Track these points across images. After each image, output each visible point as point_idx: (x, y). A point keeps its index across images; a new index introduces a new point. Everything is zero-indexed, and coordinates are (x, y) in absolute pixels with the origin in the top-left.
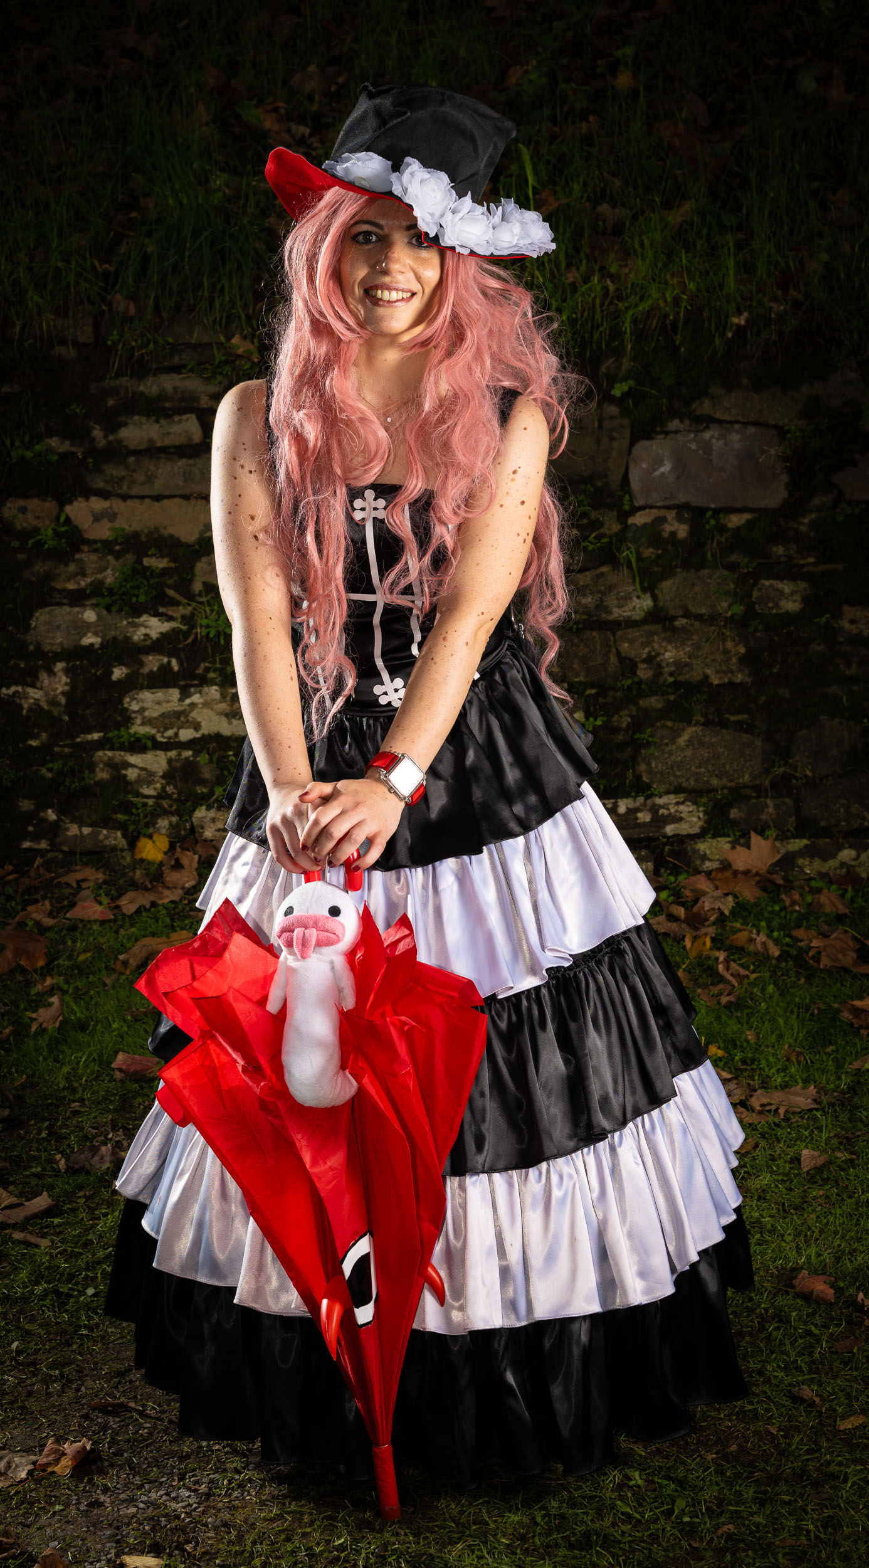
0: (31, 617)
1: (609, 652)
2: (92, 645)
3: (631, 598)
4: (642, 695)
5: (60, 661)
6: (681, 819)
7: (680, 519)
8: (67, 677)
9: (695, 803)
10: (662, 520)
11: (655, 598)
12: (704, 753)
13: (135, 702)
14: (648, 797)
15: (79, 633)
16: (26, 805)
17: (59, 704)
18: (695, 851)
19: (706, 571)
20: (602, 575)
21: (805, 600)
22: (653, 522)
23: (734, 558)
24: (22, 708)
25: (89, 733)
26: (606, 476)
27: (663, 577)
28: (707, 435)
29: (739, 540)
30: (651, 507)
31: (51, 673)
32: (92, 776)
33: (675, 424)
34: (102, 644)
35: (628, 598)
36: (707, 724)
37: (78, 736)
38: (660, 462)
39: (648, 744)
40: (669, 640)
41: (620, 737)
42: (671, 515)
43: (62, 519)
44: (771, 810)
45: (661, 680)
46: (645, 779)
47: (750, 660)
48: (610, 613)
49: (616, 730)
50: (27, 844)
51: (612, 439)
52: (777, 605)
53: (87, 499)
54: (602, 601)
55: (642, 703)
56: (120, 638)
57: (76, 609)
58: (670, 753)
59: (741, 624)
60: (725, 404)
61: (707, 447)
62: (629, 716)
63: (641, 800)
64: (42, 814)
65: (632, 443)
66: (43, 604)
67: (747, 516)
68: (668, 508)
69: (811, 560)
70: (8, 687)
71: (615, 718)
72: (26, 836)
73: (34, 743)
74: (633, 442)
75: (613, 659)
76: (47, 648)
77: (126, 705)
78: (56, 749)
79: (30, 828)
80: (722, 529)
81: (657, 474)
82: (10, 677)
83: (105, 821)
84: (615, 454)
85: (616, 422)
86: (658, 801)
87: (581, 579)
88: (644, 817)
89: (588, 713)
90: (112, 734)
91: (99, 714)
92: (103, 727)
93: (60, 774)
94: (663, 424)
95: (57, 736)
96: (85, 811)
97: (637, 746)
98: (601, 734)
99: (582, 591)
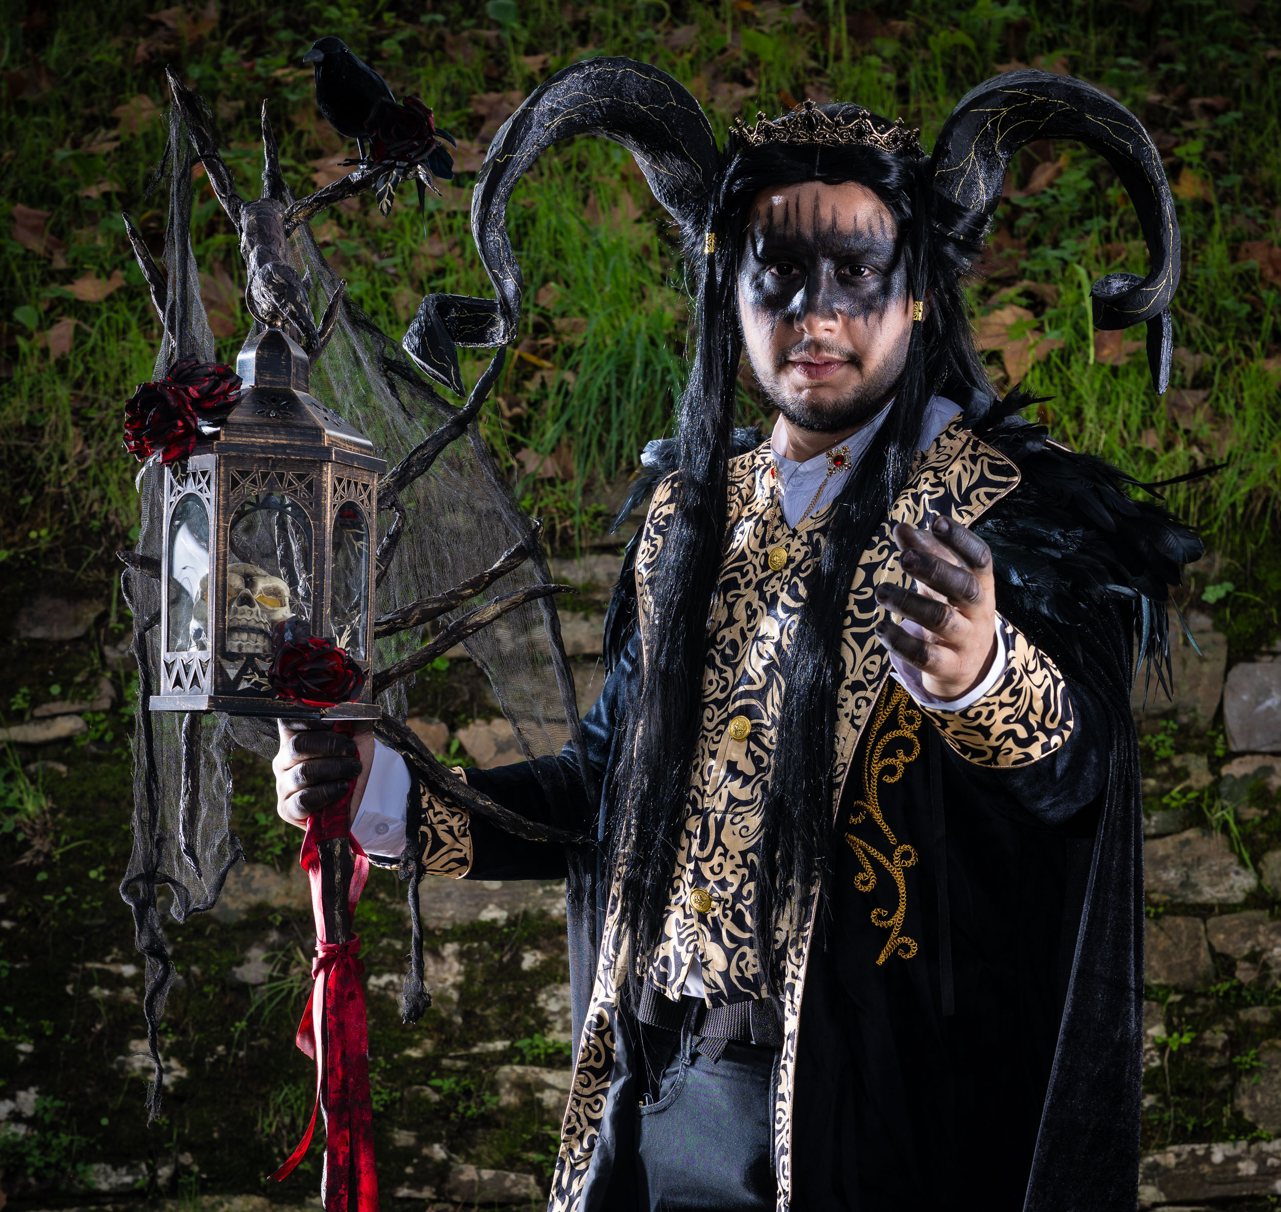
1: (1198, 946)
2: (494, 921)
3: (1227, 874)
4: (1243, 1004)
5: (451, 941)
8: (460, 963)
10: (1268, 770)
11: (1260, 874)
13: (553, 1000)
14: (1252, 1142)
15: (477, 905)
16: (404, 1138)
17: (449, 1000)
20: (1187, 842)
22: (1256, 774)
24: (395, 1004)
25: (490, 1039)
26: (1194, 710)
27: (1269, 848)
30: (1253, 753)
31: (437, 956)
32: (495, 1099)
34: (508, 919)
35: (1223, 873)
37: (474, 1045)
38: (1265, 692)
39: (1251, 1071)
41: (1214, 1060)
43: (454, 748)
45: (1268, 986)
46: (1248, 1116)
48: (1200, 893)
49: (1208, 1051)
50: (403, 1192)
51: (1202, 660)
53: (489, 721)
54: (1188, 877)
55: (1243, 1015)
56: (534, 912)
62: (1226, 1032)
63: (1243, 1144)
64: (425, 1151)
65: (1228, 668)
68: (1276, 754)
70: (379, 975)
71: (1208, 1034)
72: (402, 1180)
73: (415, 1053)
74: (1230, 664)
75: (1204, 955)
76: (432, 924)
77: (541, 1004)
78: (445, 1062)
79: (409, 1170)
81: (1262, 708)
82: (382, 962)
83: (511, 1163)
84: (1205, 682)
85: (1207, 638)
86: (1266, 1147)
87: (1160, 848)
88: (1247, 1168)
89: (1170, 1029)
90: (523, 1043)
91: (503, 1015)
92: (510, 1033)
93: (451, 1096)
94: (1270, 643)
95: (446, 1044)
96: (485, 1148)
97: (1236, 1073)
98: (1188, 1056)
99: (1162, 863)
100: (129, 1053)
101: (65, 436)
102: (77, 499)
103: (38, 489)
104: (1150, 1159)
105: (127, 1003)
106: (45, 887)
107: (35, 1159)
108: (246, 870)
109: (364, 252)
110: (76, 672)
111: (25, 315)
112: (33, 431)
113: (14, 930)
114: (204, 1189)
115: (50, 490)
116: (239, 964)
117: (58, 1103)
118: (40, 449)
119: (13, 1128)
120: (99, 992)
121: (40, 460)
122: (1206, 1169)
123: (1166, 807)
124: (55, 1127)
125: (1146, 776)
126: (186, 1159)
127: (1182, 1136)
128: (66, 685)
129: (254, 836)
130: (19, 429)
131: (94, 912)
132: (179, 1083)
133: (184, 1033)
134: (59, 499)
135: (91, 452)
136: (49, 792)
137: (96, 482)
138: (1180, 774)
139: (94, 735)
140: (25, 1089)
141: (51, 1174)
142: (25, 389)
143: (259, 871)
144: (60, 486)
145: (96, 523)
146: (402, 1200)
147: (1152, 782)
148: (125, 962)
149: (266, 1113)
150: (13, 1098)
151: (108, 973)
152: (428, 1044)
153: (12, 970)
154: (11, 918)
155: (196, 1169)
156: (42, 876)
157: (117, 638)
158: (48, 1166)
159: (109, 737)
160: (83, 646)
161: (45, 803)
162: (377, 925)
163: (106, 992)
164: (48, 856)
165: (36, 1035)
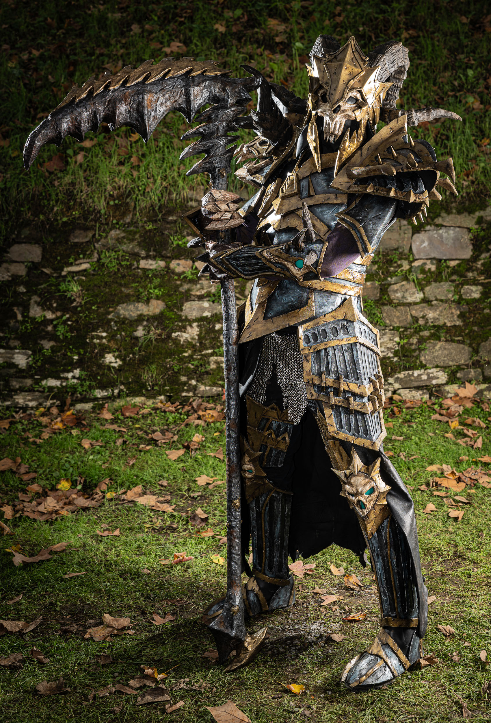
0: (183, 305)
1: (407, 315)
2: (207, 316)
4: (421, 330)
5: (195, 322)
6: (438, 378)
7: (432, 263)
8: (198, 328)
9: (444, 371)
10: (425, 264)
11: (424, 293)
12: (446, 352)
14: (425, 370)
15: (202, 311)
16: (184, 379)
17: (195, 339)
18: (444, 390)
19: (442, 283)
20: (403, 285)
21: (481, 293)
22: (421, 265)
23: (454, 277)
24: (180, 341)
25: (207, 349)
26: (403, 248)
27: (427, 285)
28: (441, 231)
29: (455, 271)
30: (421, 259)
31: (191, 326)
32: (209, 367)
33: (428, 228)
34: (211, 315)
35: (414, 293)
36: (447, 341)
37: (203, 351)
38: (423, 242)
39: (424, 349)
40: (430, 310)
41: (413, 347)
42: (428, 262)
43: (194, 268)
44: (473, 373)
45: (428, 325)
46: (424, 362)
47: (462, 316)
48: (407, 299)
49: (412, 344)
50: (184, 394)
51: (405, 233)
52: (470, 295)
54: (403, 295)
55: (421, 334)
56: (218, 313)
57: (201, 302)
58: (433, 353)
59: (458, 303)
60: (447, 220)
61: (441, 236)
62: (416, 339)
63: (423, 371)
64: (190, 382)
65: (412, 235)
66: (187, 300)
67: (457, 262)
68: (427, 259)
69: (483, 278)
70: (175, 332)
71: (411, 340)
72: (183, 391)
73: (186, 354)
74: (413, 234)
75: (409, 317)
76: (189, 318)
77: (221, 339)
78: (195, 357)
79: (185, 388)
80: (448, 267)
81: (422, 246)
82: (176, 329)
83: (214, 384)
84: (406, 239)
85: (406, 227)
86: (429, 371)
87: (395, 287)
88: (424, 377)
89: (401, 338)
90: (217, 350)
91: (211, 343)
92: (213, 348)
93: (197, 366)
94: (424, 228)
95: (195, 351)
96: (207, 381)
97: (420, 350)
98: (406, 346)
99: (396, 291)
100: (105, 358)
101: (82, 185)
102: (86, 203)
103: (75, 201)
104: (396, 376)
105: (104, 344)
106: (80, 312)
107: (80, 389)
108: (137, 304)
109: (165, 130)
110: (87, 251)
111: (70, 152)
112: (73, 184)
113: (72, 324)
114: (127, 396)
115: (78, 200)
116: (135, 331)
117: (86, 373)
118: (75, 189)
119: (73, 380)
120: (96, 341)
121: (75, 192)
122: (413, 378)
123: (397, 275)
124: (85, 380)
125: (391, 267)
126: (122, 387)
127: (405, 369)
128: (84, 255)
129: (139, 295)
130: (69, 184)
131: (94, 319)
132: (120, 366)
133: (120, 351)
134: (81, 203)
135: (90, 189)
136: (80, 285)
137: (91, 198)
138: (400, 266)
139: (92, 268)
140: (76, 369)
141: (84, 393)
142: (70, 172)
143: (140, 305)
144: (81, 199)
145: (91, 209)
146: (184, 397)
147: (392, 269)
148: (103, 332)
149: (144, 373)
150: (73, 372)
151: (99, 336)
152: (190, 352)
153: (71, 336)
154: (71, 321)
155: (125, 390)
156: (79, 309)
157: (98, 241)
158: (83, 391)
159: (97, 269)
160: (89, 244)
161: (79, 288)
162: (174, 318)
163: (98, 341)
164: (81, 303)
165: (79, 354)
